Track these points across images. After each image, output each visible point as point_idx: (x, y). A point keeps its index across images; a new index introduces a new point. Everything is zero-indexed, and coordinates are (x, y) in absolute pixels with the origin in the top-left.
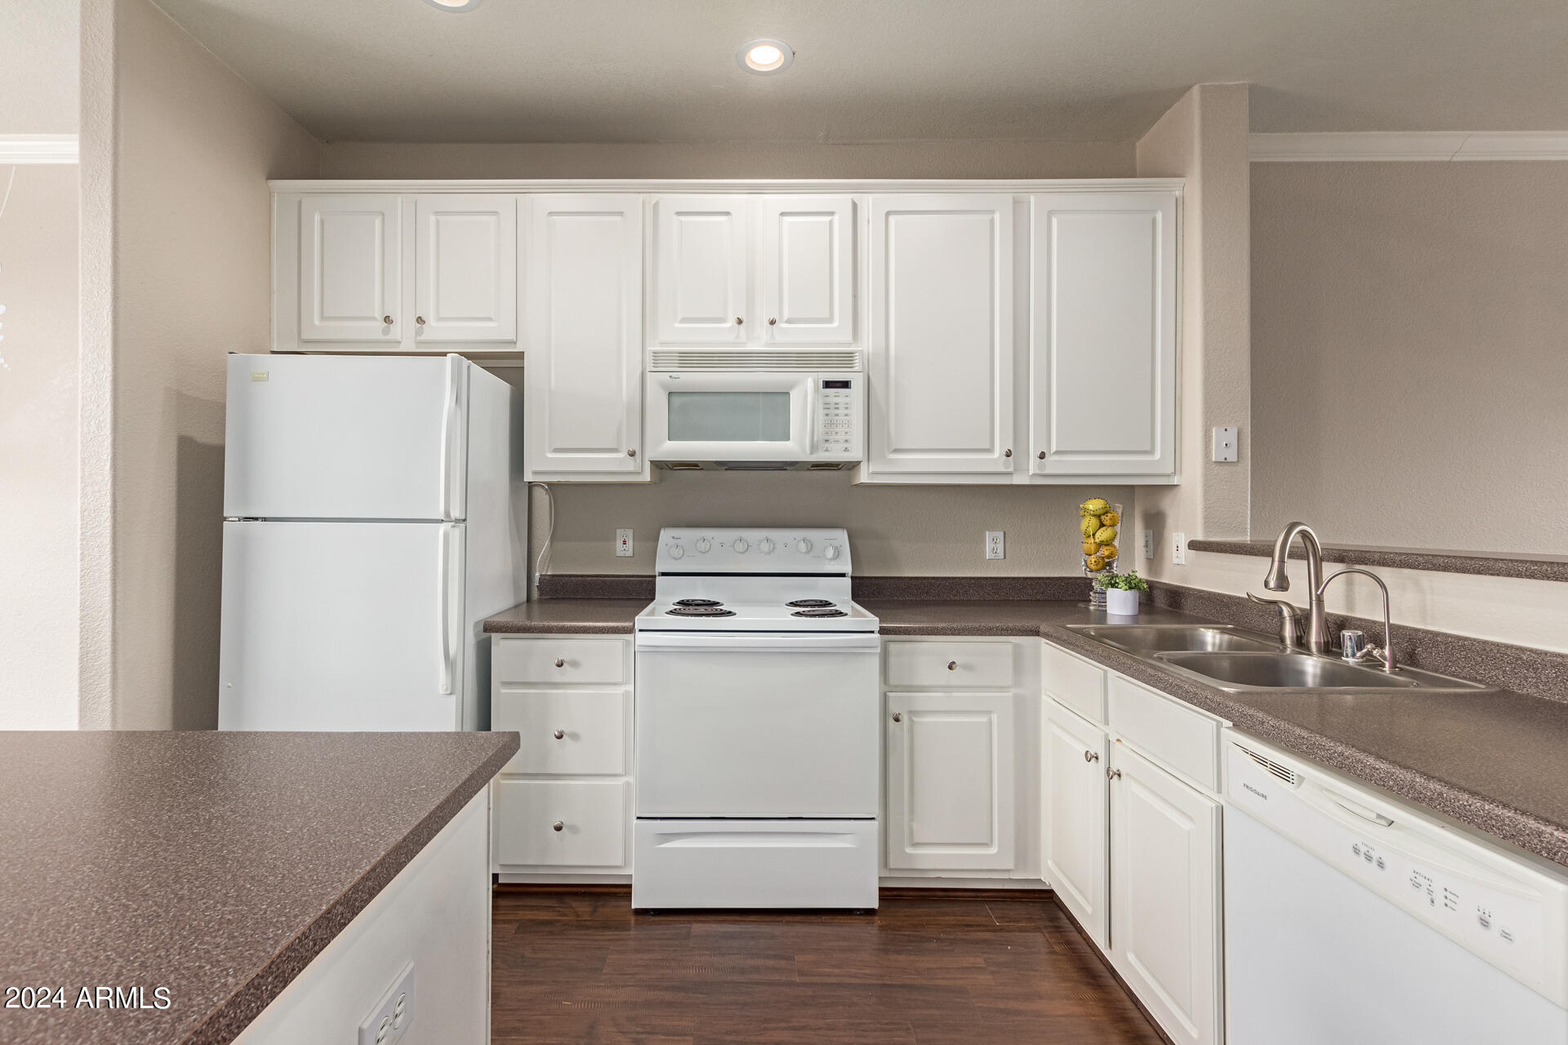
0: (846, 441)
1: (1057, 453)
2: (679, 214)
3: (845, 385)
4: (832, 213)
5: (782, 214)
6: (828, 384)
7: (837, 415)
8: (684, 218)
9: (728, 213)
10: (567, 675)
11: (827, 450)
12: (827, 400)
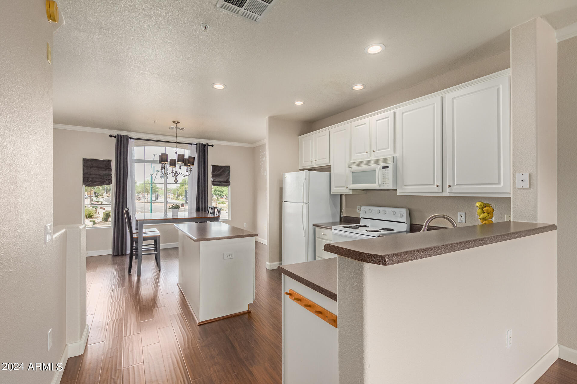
0: (388, 183)
1: (457, 185)
2: (356, 126)
3: (387, 167)
4: (388, 117)
5: (377, 121)
6: (384, 168)
7: (386, 176)
8: (357, 127)
9: (365, 124)
10: (324, 237)
11: (383, 186)
12: (384, 172)
